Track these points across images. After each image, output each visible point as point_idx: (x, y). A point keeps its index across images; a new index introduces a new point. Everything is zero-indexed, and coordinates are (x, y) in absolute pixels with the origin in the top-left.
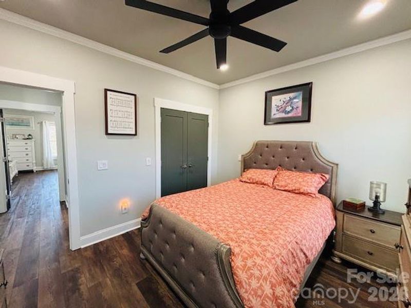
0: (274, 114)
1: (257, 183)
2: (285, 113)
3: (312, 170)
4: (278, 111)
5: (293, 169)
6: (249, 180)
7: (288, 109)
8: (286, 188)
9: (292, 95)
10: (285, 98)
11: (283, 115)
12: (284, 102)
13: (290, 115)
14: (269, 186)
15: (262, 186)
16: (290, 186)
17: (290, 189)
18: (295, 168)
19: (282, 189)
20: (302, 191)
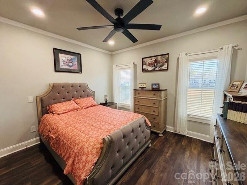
0: (62, 66)
1: (71, 110)
2: (69, 67)
3: (87, 96)
4: (65, 64)
5: (80, 98)
6: (65, 111)
7: (71, 64)
8: (88, 106)
9: (72, 57)
10: (68, 58)
11: (67, 67)
12: (68, 60)
13: (72, 68)
14: (80, 109)
15: (76, 111)
16: (88, 104)
17: (90, 106)
18: (80, 97)
19: (86, 107)
20: (94, 105)
